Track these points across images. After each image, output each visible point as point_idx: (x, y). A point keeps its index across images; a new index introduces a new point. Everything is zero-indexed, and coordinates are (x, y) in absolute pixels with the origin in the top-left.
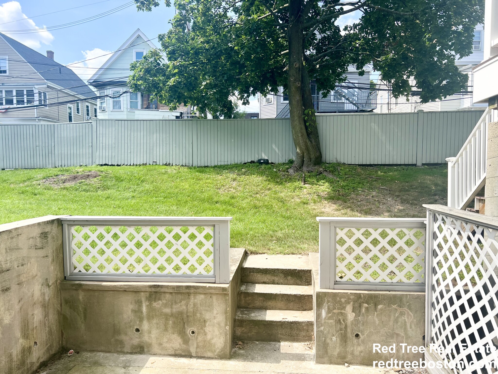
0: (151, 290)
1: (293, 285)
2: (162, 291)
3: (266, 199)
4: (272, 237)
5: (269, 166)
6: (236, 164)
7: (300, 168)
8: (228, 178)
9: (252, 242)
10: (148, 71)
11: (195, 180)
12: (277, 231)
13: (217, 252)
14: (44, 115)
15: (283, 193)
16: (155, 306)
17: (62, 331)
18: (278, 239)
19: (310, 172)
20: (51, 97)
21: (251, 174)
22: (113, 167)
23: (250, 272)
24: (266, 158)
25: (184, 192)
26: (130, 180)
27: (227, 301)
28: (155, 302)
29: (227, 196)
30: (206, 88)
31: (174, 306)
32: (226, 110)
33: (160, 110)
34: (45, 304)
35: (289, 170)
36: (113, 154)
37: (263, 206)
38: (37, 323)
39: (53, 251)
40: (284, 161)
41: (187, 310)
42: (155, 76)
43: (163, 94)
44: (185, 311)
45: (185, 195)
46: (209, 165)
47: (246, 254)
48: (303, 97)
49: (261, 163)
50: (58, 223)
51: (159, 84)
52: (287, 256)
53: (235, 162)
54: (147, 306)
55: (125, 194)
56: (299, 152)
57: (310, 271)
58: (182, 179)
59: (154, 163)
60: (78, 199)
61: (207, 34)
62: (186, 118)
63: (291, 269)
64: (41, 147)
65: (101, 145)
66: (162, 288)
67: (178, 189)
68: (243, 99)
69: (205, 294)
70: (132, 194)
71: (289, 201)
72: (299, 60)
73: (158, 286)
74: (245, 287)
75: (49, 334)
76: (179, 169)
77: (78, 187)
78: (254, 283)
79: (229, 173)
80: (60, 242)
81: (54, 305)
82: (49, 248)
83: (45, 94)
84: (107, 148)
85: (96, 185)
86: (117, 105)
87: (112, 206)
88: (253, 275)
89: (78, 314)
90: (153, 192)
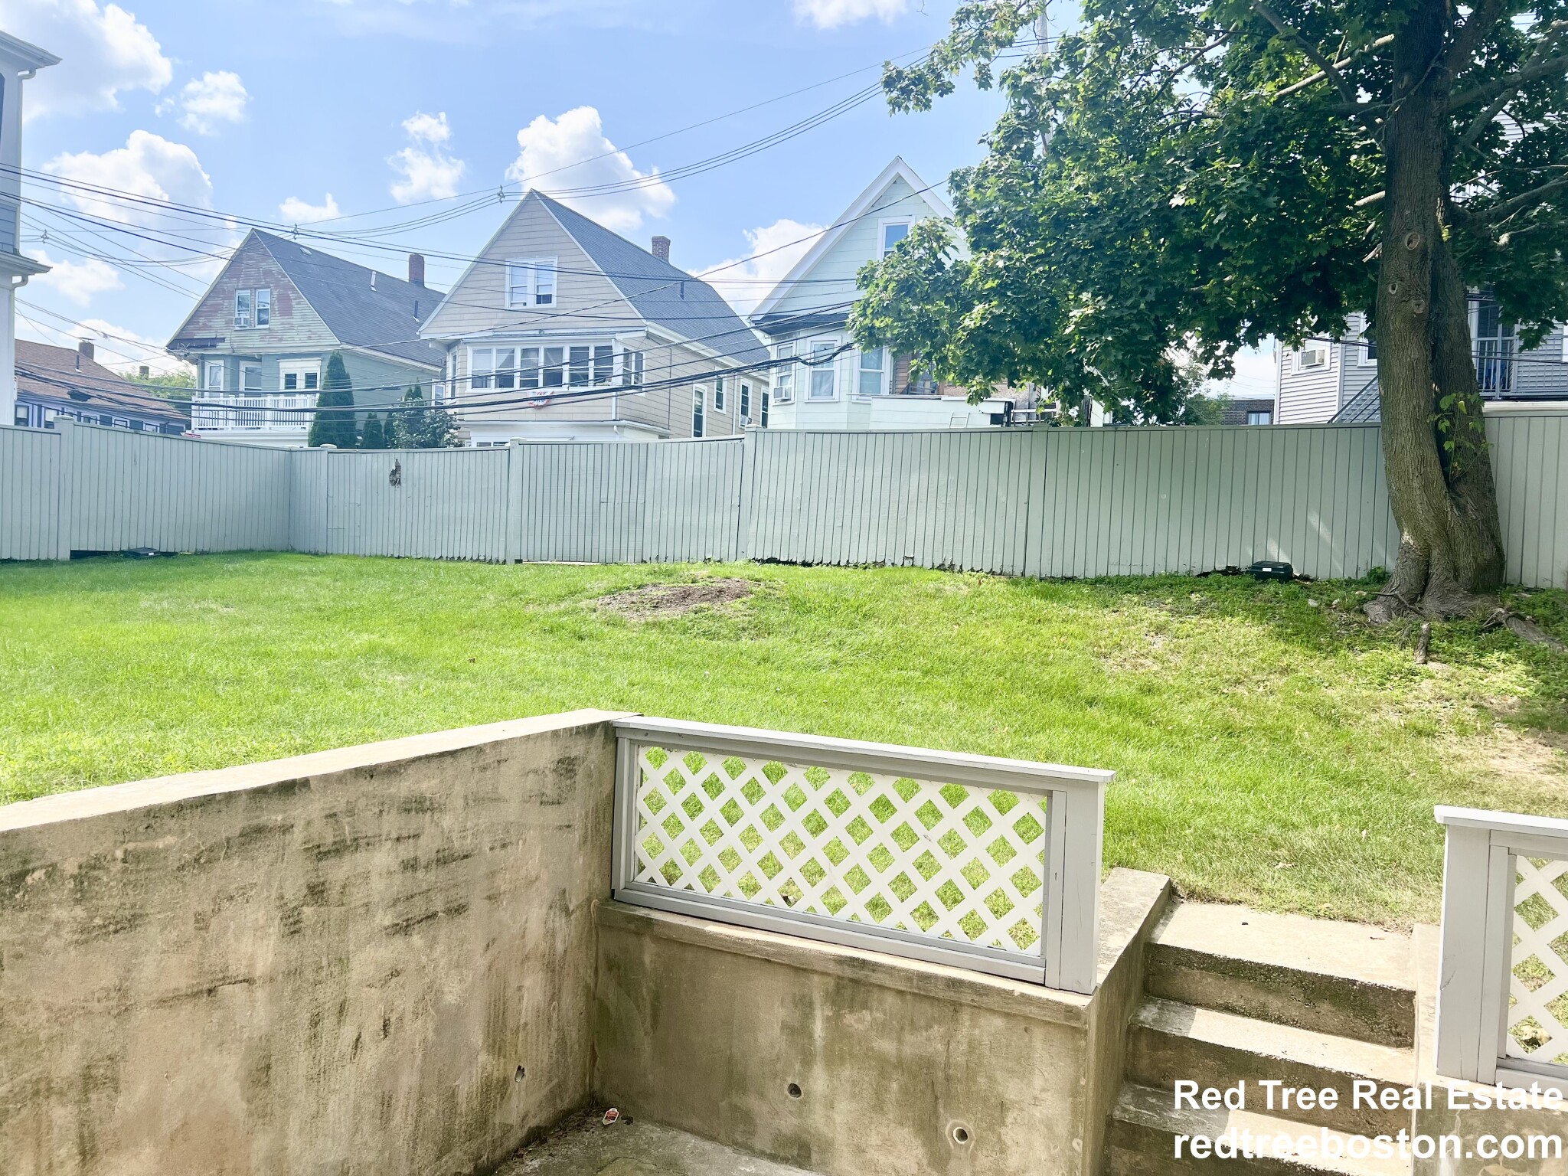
0: (840, 974)
1: (1337, 1035)
2: (874, 981)
3: (1269, 703)
4: (1276, 846)
5: (1294, 587)
6: (1171, 576)
7: (1413, 601)
8: (1137, 620)
9: (1197, 855)
10: (906, 287)
11: (1025, 621)
12: (1295, 827)
13: (1055, 885)
14: (635, 413)
15: (1339, 688)
16: (851, 1026)
17: (593, 1049)
18: (1297, 859)
19: (1452, 617)
20: (655, 365)
21: (1224, 613)
22: (792, 568)
23: (1178, 963)
24: (1284, 559)
25: (987, 657)
26: (833, 610)
27: (1081, 1055)
28: (851, 1012)
29: (1130, 684)
30: (1081, 332)
31: (908, 1037)
32: (1152, 395)
33: (944, 398)
34: (554, 962)
35: (1365, 607)
36: (795, 532)
37: (1256, 729)
38: (529, 1014)
39: (587, 814)
40: (1350, 574)
41: (948, 1057)
42: (927, 299)
43: (950, 354)
44: (942, 1059)
45: (990, 670)
46: (1079, 573)
47: (1170, 897)
48: (1435, 349)
49: (1263, 578)
50: (606, 733)
51: (937, 323)
52: (1323, 923)
53: (1169, 570)
54: (828, 1019)
55: (813, 652)
56: (1412, 542)
57: (1410, 996)
58: (987, 615)
59: (906, 562)
60: (685, 658)
61: (1100, 163)
62: (1023, 419)
63: (1332, 977)
64: (611, 506)
65: (764, 502)
66: (874, 971)
67: (969, 649)
68: (1212, 361)
69: (1007, 1015)
70: (832, 653)
71: (1359, 718)
72: (1425, 221)
73: (864, 963)
74: (1155, 1010)
75: (558, 1052)
76: (980, 583)
77: (689, 624)
78: (1190, 1002)
79: (1145, 605)
80: (606, 789)
81: (576, 968)
82: (575, 804)
83: (639, 355)
84: (779, 514)
85: (737, 620)
86: (822, 385)
87: (772, 686)
88: (1186, 975)
89: (638, 1007)
90: (892, 653)
